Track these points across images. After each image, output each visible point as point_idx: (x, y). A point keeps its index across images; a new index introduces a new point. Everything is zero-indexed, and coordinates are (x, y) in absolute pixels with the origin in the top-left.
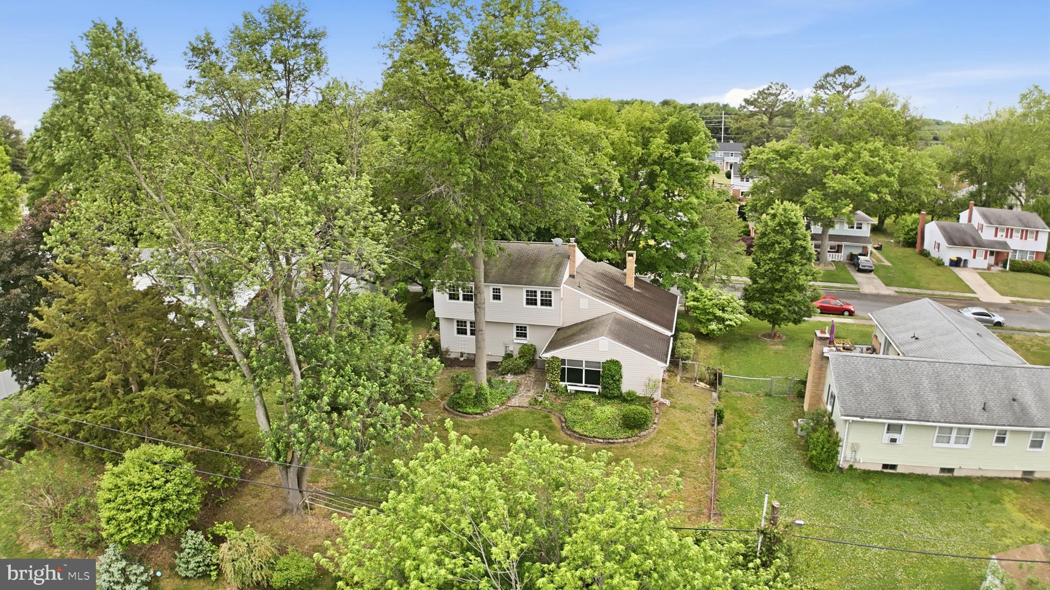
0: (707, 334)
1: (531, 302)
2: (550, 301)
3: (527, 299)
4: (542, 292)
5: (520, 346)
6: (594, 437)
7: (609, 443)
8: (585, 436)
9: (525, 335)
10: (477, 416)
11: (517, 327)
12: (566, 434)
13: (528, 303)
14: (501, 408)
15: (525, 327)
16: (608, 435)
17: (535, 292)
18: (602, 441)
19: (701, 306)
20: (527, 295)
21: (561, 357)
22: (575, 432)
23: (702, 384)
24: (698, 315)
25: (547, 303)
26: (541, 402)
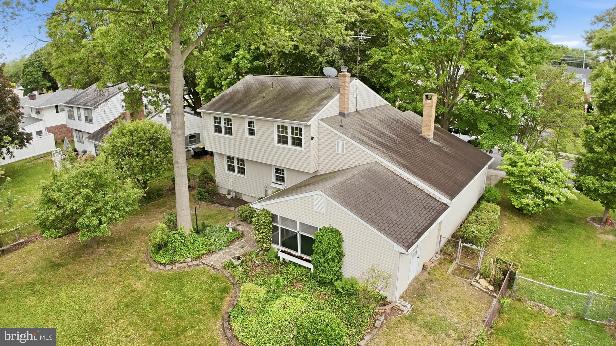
0: (520, 210)
1: (283, 139)
2: (301, 140)
3: (279, 136)
4: (292, 128)
10: (160, 267)
11: (276, 169)
13: (279, 141)
15: (283, 171)
17: (286, 127)
19: (516, 172)
20: (278, 132)
21: (273, 211)
23: (484, 283)
24: (512, 183)
25: (297, 142)
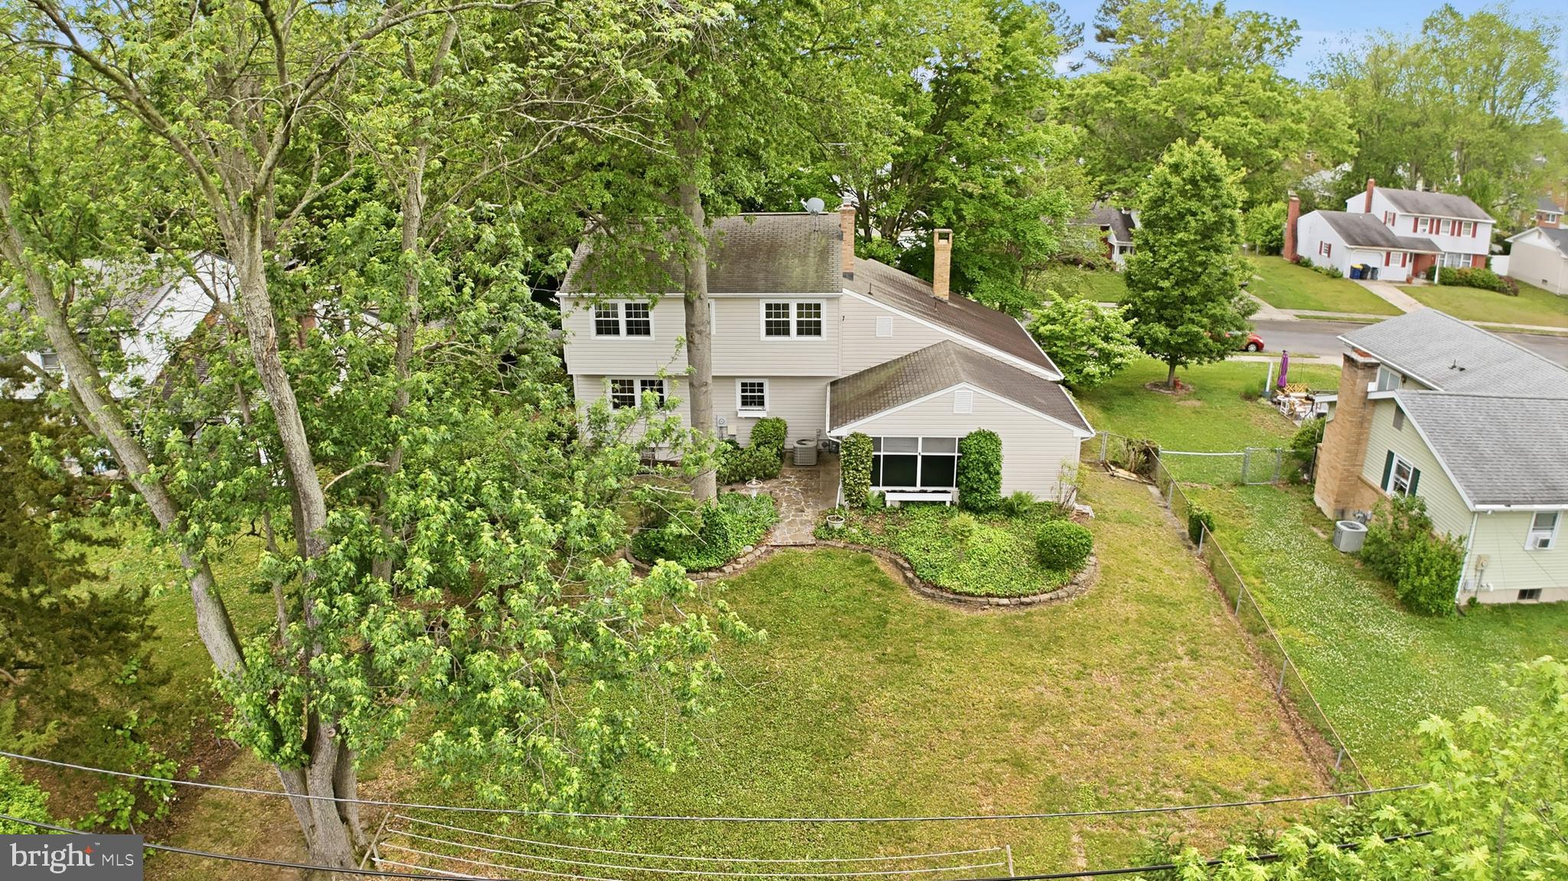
1: (778, 328)
2: (818, 323)
3: (768, 323)
4: (800, 306)
5: (752, 425)
6: (988, 595)
7: (1022, 604)
8: (968, 594)
9: (760, 402)
10: (712, 574)
11: (743, 385)
12: (924, 594)
13: (769, 333)
14: (758, 553)
15: (761, 385)
16: (1016, 587)
17: (786, 307)
18: (1005, 601)
20: (768, 315)
21: (872, 433)
22: (941, 588)
23: (1122, 473)
25: (810, 328)
26: (841, 531)
